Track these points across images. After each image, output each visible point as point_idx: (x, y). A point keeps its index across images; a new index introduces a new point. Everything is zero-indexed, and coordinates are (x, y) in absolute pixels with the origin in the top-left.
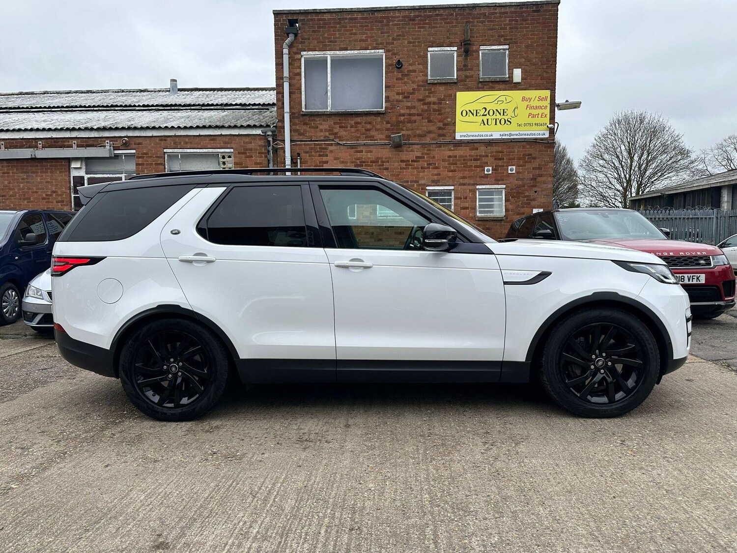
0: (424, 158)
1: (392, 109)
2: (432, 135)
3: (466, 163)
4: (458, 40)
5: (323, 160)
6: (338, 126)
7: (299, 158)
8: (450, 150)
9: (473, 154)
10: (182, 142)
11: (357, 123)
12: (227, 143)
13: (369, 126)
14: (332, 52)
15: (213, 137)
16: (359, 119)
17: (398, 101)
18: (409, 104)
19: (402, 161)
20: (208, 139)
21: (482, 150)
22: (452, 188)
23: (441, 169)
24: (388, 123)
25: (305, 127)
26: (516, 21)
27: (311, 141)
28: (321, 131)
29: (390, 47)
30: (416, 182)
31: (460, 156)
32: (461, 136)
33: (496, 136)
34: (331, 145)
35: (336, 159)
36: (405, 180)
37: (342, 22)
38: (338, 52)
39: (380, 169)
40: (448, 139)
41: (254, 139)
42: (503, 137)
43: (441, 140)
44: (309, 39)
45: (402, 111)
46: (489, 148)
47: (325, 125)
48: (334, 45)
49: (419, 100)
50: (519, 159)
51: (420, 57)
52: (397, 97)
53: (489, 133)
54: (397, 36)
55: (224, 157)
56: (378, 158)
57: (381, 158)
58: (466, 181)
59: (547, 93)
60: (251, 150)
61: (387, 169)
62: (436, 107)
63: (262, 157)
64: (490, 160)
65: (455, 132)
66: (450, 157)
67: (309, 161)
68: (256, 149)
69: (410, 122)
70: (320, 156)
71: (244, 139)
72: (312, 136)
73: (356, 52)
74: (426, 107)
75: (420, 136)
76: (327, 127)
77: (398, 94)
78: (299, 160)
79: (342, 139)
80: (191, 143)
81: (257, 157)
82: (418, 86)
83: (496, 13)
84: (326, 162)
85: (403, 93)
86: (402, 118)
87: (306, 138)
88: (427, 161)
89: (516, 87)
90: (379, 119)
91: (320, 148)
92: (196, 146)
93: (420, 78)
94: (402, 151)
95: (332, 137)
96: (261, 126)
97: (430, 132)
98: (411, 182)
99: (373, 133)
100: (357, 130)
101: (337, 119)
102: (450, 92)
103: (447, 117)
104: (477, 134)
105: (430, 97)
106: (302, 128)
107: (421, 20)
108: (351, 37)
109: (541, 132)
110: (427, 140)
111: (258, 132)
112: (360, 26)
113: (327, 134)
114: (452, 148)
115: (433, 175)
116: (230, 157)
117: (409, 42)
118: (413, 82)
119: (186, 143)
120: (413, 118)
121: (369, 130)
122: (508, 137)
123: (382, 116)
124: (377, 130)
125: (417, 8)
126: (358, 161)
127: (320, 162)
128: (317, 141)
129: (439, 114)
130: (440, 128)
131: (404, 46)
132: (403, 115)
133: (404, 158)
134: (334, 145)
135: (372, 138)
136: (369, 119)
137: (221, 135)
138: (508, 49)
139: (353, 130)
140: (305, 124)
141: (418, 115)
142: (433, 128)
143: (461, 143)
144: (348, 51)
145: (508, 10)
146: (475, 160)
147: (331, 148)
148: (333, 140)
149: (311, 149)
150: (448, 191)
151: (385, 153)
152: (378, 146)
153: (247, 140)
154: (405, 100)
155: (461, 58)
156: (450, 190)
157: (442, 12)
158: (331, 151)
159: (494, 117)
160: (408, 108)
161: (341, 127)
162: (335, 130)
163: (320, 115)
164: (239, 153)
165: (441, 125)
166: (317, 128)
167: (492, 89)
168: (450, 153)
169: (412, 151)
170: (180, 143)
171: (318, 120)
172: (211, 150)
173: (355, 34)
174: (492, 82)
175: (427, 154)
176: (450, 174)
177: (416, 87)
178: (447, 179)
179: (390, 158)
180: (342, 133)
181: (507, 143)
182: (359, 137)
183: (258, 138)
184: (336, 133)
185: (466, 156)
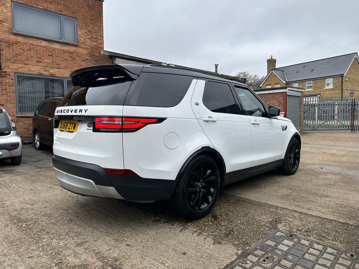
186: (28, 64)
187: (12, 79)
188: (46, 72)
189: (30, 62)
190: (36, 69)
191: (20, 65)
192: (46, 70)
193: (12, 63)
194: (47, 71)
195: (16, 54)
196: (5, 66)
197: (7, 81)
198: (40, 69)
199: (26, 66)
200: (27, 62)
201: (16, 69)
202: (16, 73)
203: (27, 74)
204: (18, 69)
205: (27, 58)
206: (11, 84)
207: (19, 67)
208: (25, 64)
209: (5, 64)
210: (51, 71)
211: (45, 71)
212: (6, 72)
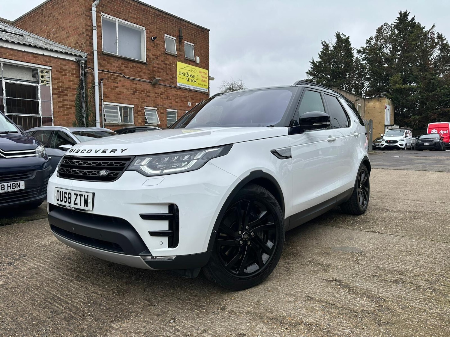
0: (165, 93)
1: (150, 62)
2: (168, 82)
3: (182, 99)
4: (176, 34)
5: (116, 86)
6: (123, 66)
7: (102, 82)
8: (176, 91)
9: (184, 95)
10: (7, 54)
11: (133, 66)
12: (48, 62)
13: (139, 70)
14: (119, 19)
15: (35, 55)
16: (134, 64)
17: (153, 59)
18: (158, 62)
19: (156, 93)
20: (31, 55)
21: (187, 93)
22: (176, 111)
23: (172, 100)
24: (149, 70)
25: (104, 62)
26: (196, 33)
27: (109, 72)
28: (114, 67)
29: (148, 27)
30: (163, 106)
31: (179, 95)
32: (179, 85)
33: (192, 88)
34: (120, 76)
35: (123, 86)
36: (157, 104)
37: (124, 3)
38: (122, 21)
39: (146, 96)
40: (174, 85)
41: (69, 63)
42: (194, 89)
43: (172, 85)
44: (106, 6)
45: (155, 65)
46: (189, 93)
47: (117, 63)
48: (120, 15)
49: (162, 61)
50: (199, 100)
51: (161, 37)
52: (152, 57)
53: (189, 86)
54: (152, 22)
55: (42, 72)
56: (145, 89)
57: (146, 90)
58: (182, 108)
59: (207, 71)
60: (66, 70)
61: (149, 96)
62: (169, 67)
63: (74, 77)
64: (190, 99)
65: (177, 82)
66: (175, 94)
67: (108, 85)
68: (70, 71)
69: (158, 72)
70: (114, 82)
71: (60, 61)
72: (109, 69)
73: (132, 24)
74: (165, 66)
75: (163, 81)
76: (117, 65)
77: (153, 55)
78: (102, 83)
79: (126, 74)
80: (15, 56)
81: (70, 76)
82: (162, 53)
83: (189, 27)
84: (117, 87)
85: (155, 55)
86: (155, 69)
87: (105, 69)
88: (166, 95)
89: (197, 65)
90: (144, 67)
91: (113, 77)
92: (20, 59)
93: (162, 49)
94: (156, 87)
95: (120, 72)
96: (75, 55)
97: (167, 80)
98: (160, 105)
99: (142, 74)
100: (134, 71)
101: (123, 61)
102: (174, 61)
103: (174, 74)
104: (185, 85)
105: (166, 61)
106: (103, 63)
107: (161, 18)
108: (129, 14)
109: (206, 89)
110: (166, 84)
111: (73, 59)
112: (134, 9)
113: (117, 69)
114: (176, 90)
115: (169, 103)
116: (47, 72)
117: (157, 28)
118: (159, 50)
119: (11, 55)
120: (160, 70)
121: (140, 72)
122: (195, 89)
123: (146, 65)
124: (144, 73)
125: (160, 10)
126: (135, 89)
127: (114, 87)
128: (112, 72)
129: (171, 71)
130: (171, 79)
131: (154, 29)
132: (155, 67)
133: (157, 91)
134: (121, 77)
135: (141, 77)
136: (140, 65)
137: (43, 55)
138: (193, 46)
139: (132, 70)
140: (104, 60)
141: (162, 69)
142: (168, 78)
143: (179, 88)
144: (128, 22)
145: (193, 27)
146: (185, 98)
147: (120, 78)
148: (121, 74)
149: (108, 77)
150: (174, 112)
151: (148, 87)
152: (144, 82)
153: (63, 62)
154: (156, 59)
155: (177, 44)
156: (175, 112)
157: (170, 17)
158: (120, 81)
159: (190, 78)
160: (157, 64)
161: (125, 67)
162: (123, 68)
163: (114, 56)
164: (57, 71)
165: (171, 76)
166: (112, 64)
167: (189, 64)
168: (175, 93)
169: (160, 88)
170: (5, 54)
171: (112, 60)
172: (33, 65)
173: (131, 13)
174: (189, 60)
175: (167, 91)
176: (176, 104)
177: (160, 54)
178: (175, 106)
179: (150, 90)
180: (126, 70)
181: (195, 92)
182: (135, 75)
183: (71, 63)
184: (122, 70)
185: (181, 95)
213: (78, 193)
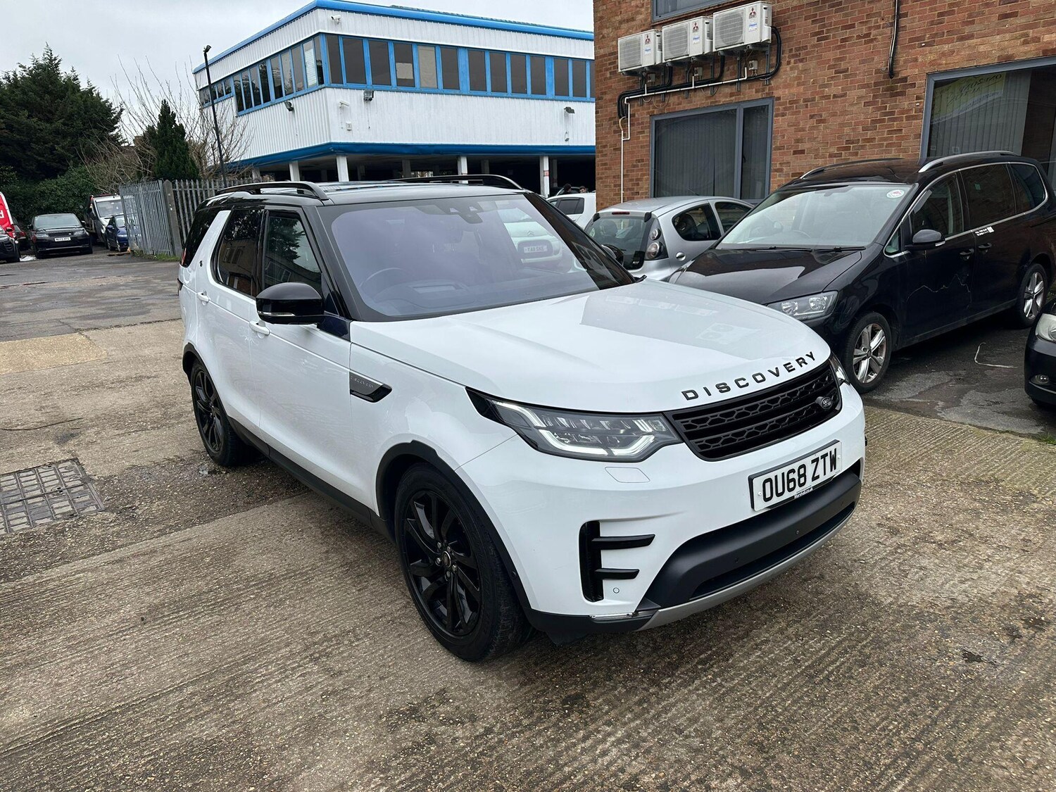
186: (971, 37)
187: (918, 98)
188: (1026, 48)
189: (976, 28)
190: (993, 45)
191: (946, 47)
192: (1029, 39)
193: (924, 48)
194: (1034, 42)
195: (941, 15)
196: (905, 62)
197: (906, 105)
198: (1006, 43)
199: (964, 44)
200: (967, 30)
201: (932, 63)
202: (934, 74)
203: (963, 70)
204: (939, 62)
205: (970, 16)
206: (914, 113)
207: (943, 54)
208: (962, 39)
209: (906, 56)
210: (1047, 38)
211: (1025, 43)
212: (905, 79)
213: (819, 455)
